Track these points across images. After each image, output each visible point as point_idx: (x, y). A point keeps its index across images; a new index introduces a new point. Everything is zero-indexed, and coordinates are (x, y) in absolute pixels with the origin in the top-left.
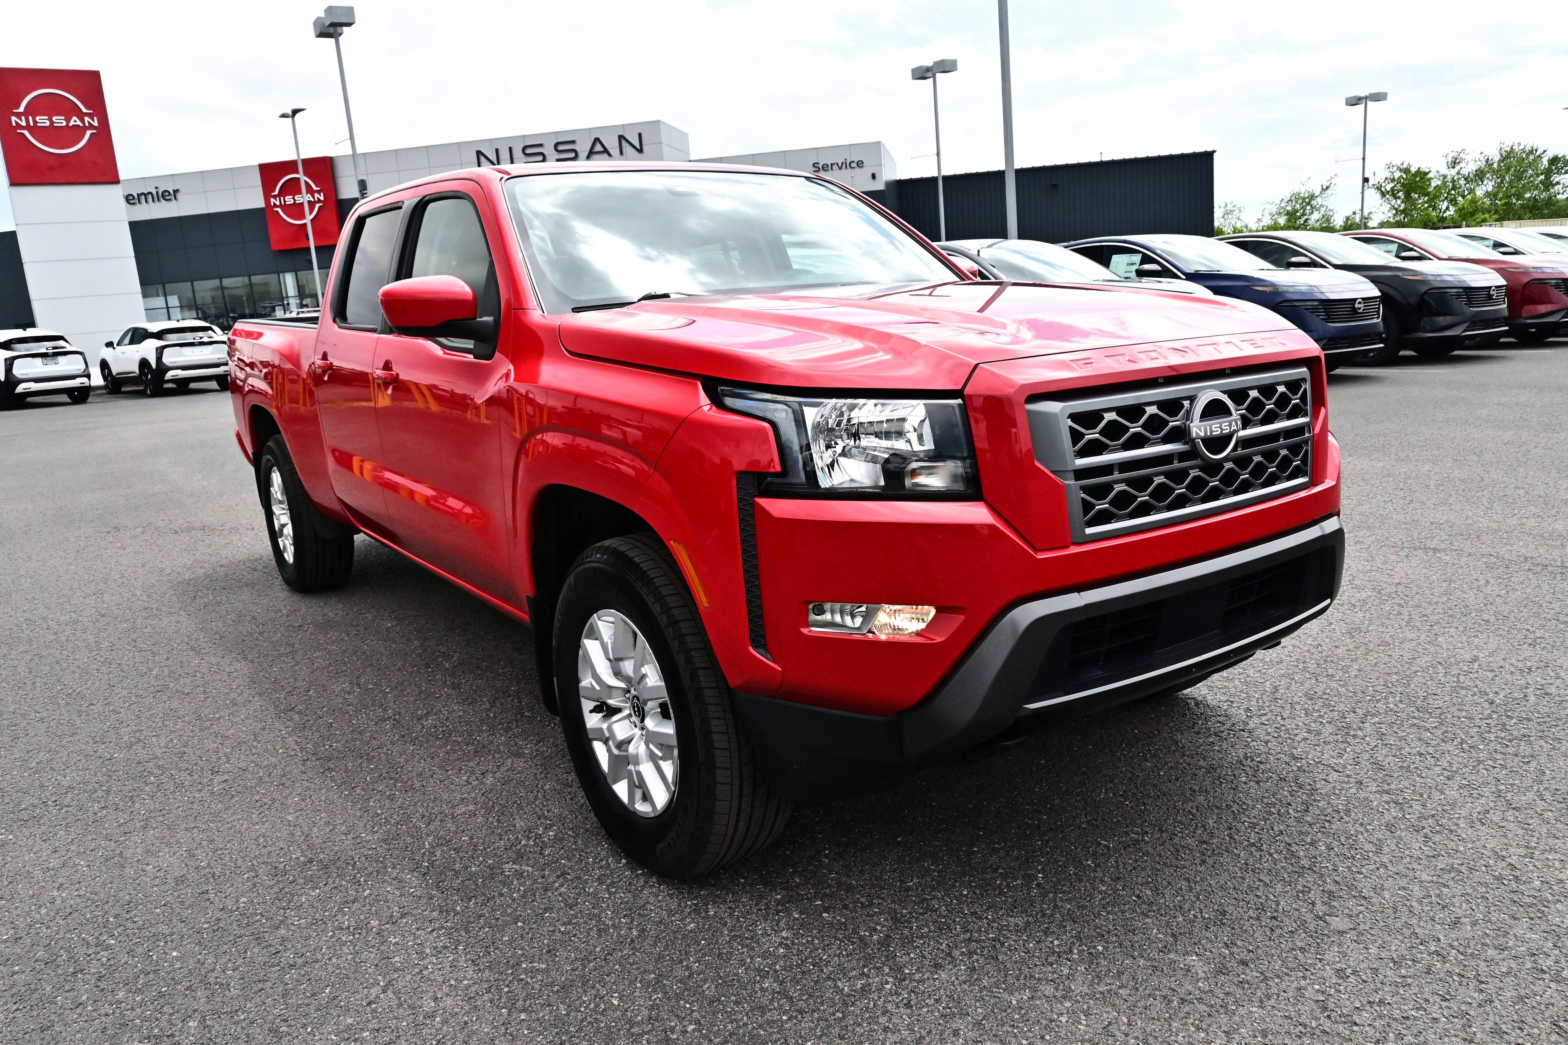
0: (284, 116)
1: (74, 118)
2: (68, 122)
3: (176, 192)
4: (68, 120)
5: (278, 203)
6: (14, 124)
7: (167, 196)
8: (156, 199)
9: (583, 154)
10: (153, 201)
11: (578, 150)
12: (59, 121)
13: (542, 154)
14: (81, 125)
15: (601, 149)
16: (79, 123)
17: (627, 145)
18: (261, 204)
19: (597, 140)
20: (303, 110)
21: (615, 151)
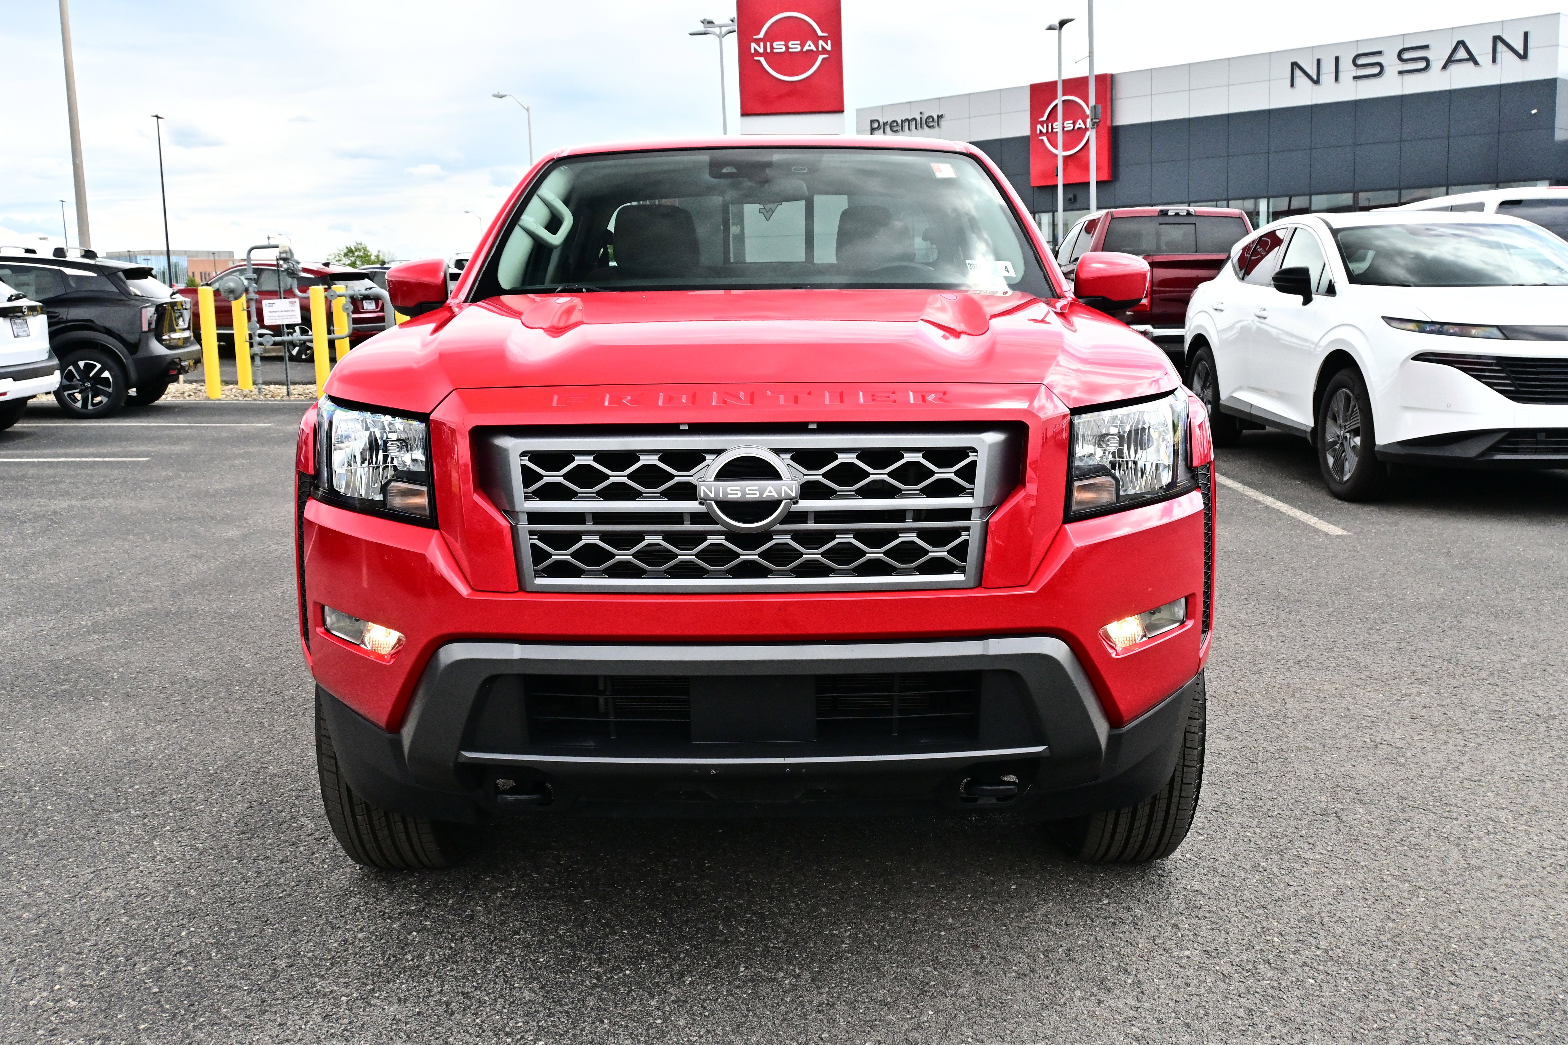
0: (1051, 28)
1: (809, 42)
2: (803, 47)
3: (940, 117)
4: (802, 45)
5: (1044, 131)
6: (753, 51)
7: (931, 122)
8: (919, 126)
9: (1437, 63)
10: (916, 128)
11: (1431, 58)
12: (795, 46)
13: (1380, 64)
14: (815, 49)
15: (1466, 56)
16: (813, 48)
17: (1505, 48)
18: (1026, 131)
19: (1461, 43)
20: (1071, 20)
21: (1484, 58)
